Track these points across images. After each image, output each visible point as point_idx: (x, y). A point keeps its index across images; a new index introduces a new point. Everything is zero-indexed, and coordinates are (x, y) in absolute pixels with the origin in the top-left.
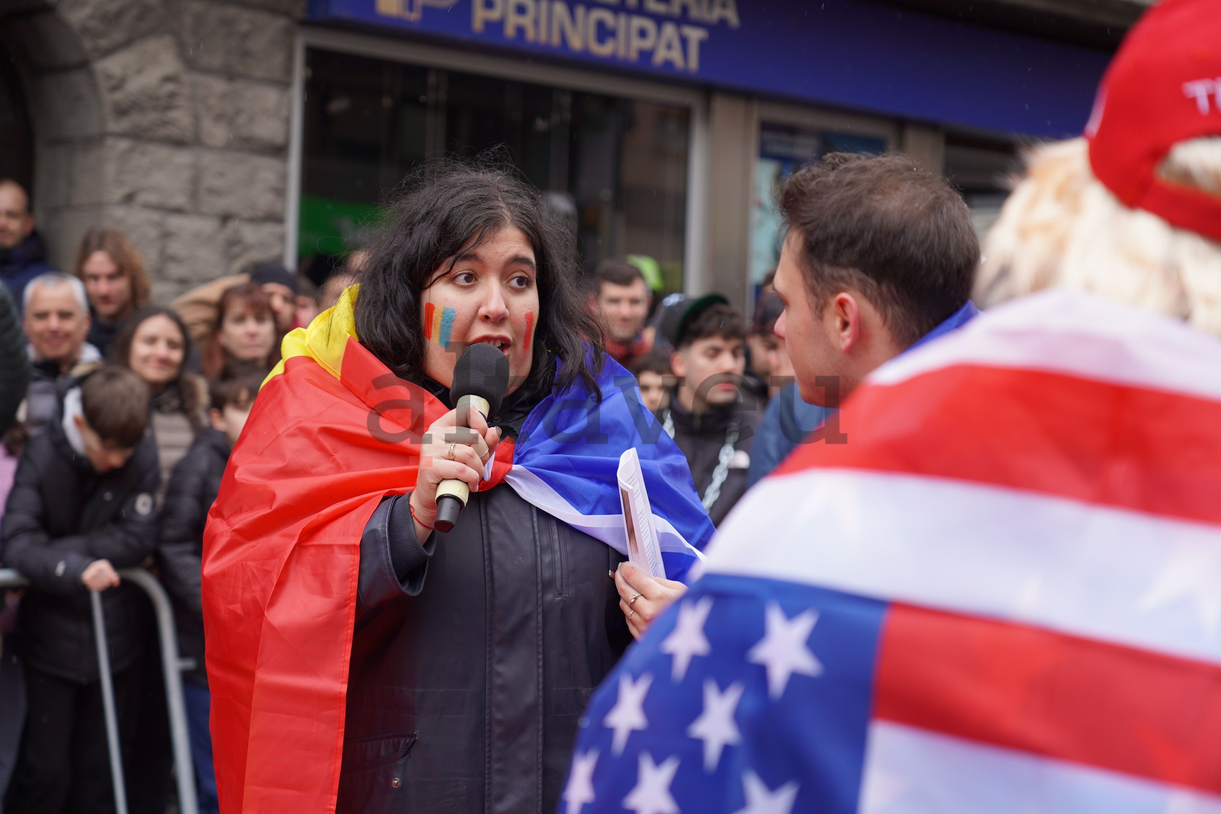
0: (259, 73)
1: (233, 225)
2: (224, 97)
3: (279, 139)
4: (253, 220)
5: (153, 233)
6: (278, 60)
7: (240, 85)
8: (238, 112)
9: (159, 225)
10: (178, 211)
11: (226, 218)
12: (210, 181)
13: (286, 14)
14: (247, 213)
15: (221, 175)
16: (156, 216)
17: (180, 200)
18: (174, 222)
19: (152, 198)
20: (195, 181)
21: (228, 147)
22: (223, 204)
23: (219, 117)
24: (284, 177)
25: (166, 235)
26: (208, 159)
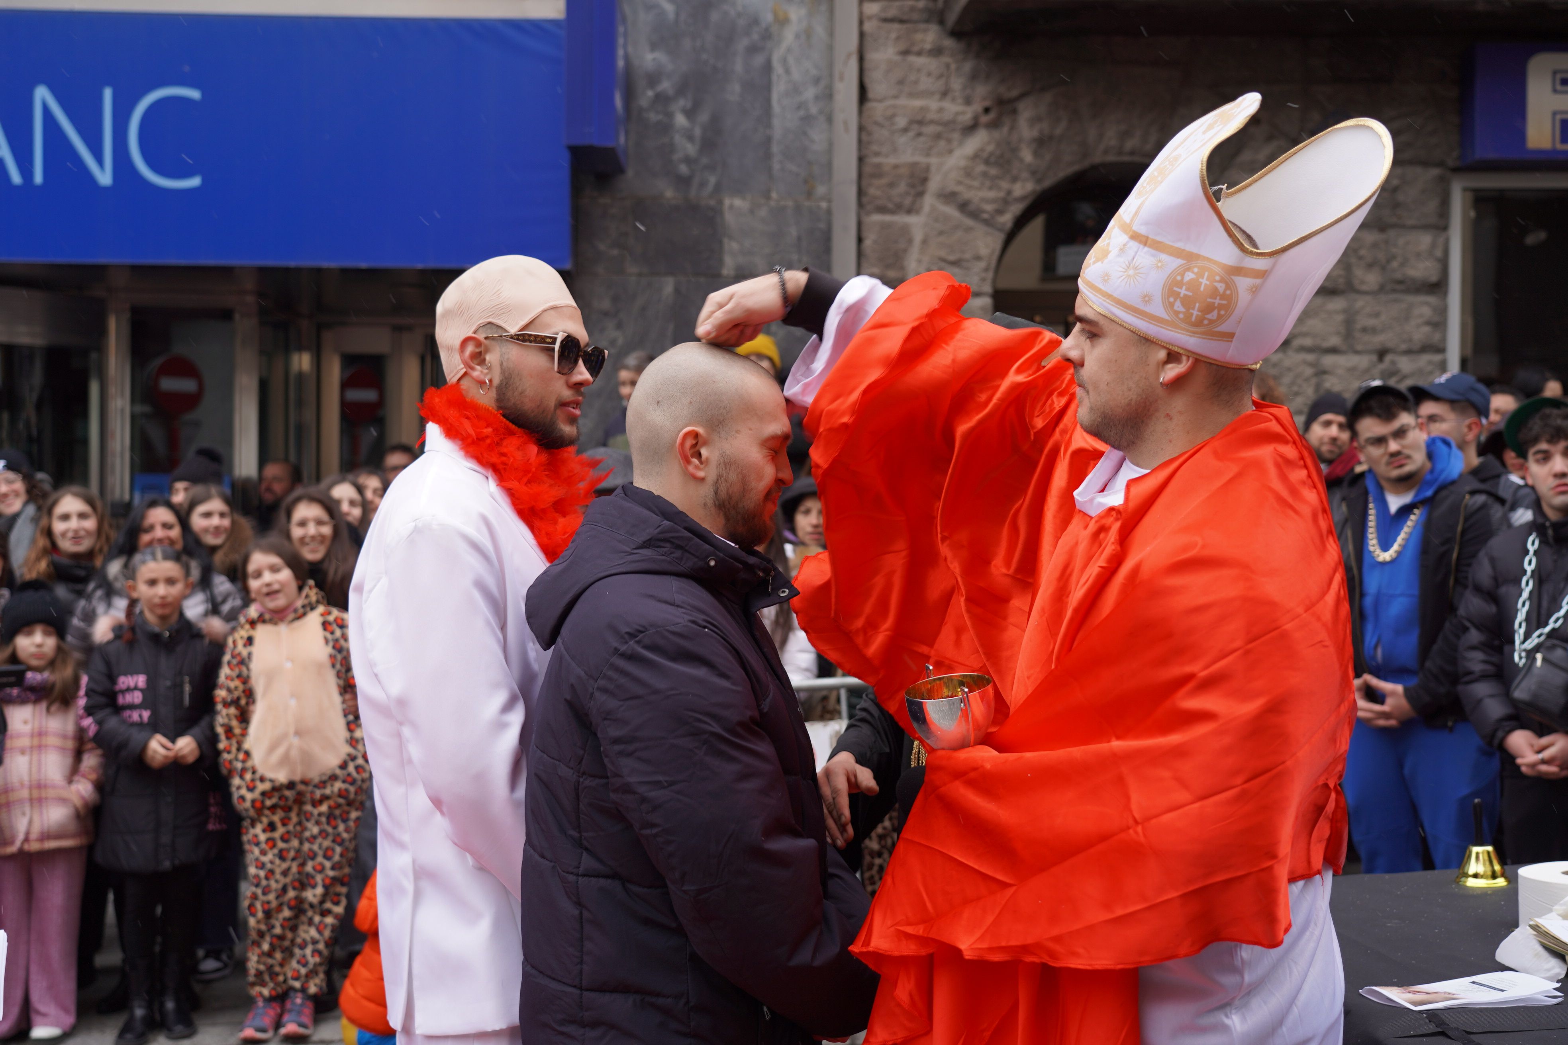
0: (1411, 222)
1: (1388, 358)
2: (1375, 245)
3: (1434, 277)
4: (1408, 352)
5: (1309, 371)
6: (1432, 205)
7: (1392, 233)
8: (1391, 258)
9: (1311, 365)
10: (1334, 350)
11: (1382, 354)
12: (1363, 321)
13: (1441, 164)
14: (1404, 347)
15: (1377, 315)
16: (1310, 357)
17: (1334, 341)
18: (1328, 360)
19: (1308, 342)
20: (1349, 322)
21: (1382, 289)
22: (1379, 340)
23: (1370, 266)
24: (1443, 311)
25: (1321, 373)
26: (1360, 302)
